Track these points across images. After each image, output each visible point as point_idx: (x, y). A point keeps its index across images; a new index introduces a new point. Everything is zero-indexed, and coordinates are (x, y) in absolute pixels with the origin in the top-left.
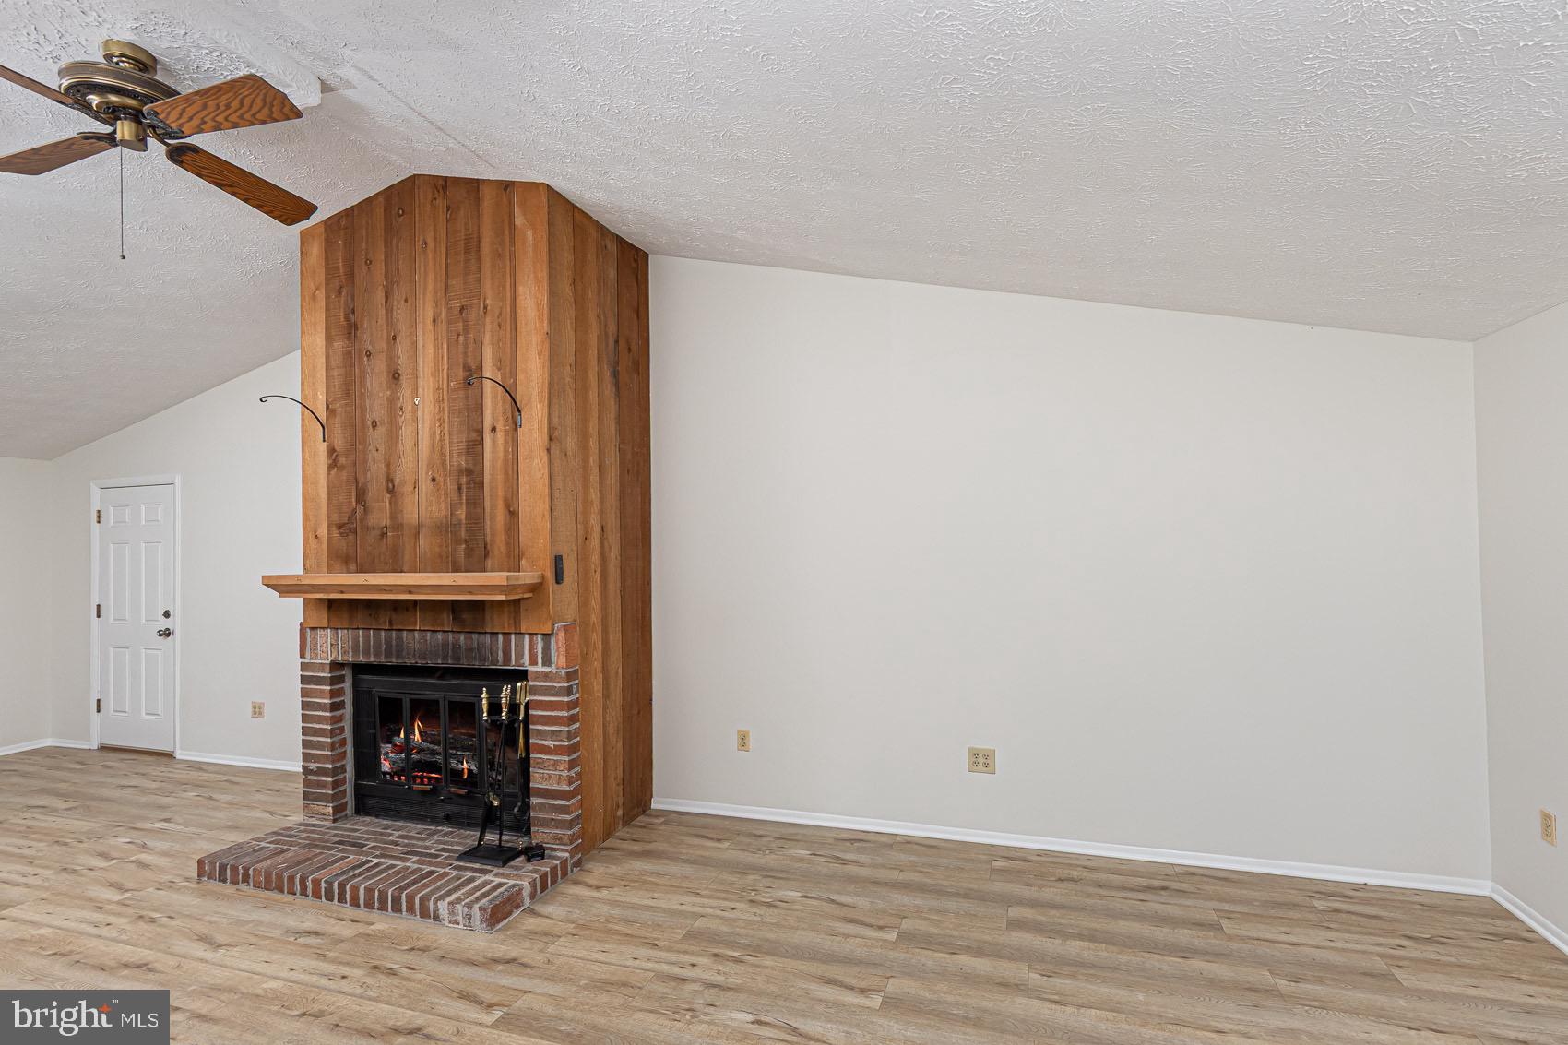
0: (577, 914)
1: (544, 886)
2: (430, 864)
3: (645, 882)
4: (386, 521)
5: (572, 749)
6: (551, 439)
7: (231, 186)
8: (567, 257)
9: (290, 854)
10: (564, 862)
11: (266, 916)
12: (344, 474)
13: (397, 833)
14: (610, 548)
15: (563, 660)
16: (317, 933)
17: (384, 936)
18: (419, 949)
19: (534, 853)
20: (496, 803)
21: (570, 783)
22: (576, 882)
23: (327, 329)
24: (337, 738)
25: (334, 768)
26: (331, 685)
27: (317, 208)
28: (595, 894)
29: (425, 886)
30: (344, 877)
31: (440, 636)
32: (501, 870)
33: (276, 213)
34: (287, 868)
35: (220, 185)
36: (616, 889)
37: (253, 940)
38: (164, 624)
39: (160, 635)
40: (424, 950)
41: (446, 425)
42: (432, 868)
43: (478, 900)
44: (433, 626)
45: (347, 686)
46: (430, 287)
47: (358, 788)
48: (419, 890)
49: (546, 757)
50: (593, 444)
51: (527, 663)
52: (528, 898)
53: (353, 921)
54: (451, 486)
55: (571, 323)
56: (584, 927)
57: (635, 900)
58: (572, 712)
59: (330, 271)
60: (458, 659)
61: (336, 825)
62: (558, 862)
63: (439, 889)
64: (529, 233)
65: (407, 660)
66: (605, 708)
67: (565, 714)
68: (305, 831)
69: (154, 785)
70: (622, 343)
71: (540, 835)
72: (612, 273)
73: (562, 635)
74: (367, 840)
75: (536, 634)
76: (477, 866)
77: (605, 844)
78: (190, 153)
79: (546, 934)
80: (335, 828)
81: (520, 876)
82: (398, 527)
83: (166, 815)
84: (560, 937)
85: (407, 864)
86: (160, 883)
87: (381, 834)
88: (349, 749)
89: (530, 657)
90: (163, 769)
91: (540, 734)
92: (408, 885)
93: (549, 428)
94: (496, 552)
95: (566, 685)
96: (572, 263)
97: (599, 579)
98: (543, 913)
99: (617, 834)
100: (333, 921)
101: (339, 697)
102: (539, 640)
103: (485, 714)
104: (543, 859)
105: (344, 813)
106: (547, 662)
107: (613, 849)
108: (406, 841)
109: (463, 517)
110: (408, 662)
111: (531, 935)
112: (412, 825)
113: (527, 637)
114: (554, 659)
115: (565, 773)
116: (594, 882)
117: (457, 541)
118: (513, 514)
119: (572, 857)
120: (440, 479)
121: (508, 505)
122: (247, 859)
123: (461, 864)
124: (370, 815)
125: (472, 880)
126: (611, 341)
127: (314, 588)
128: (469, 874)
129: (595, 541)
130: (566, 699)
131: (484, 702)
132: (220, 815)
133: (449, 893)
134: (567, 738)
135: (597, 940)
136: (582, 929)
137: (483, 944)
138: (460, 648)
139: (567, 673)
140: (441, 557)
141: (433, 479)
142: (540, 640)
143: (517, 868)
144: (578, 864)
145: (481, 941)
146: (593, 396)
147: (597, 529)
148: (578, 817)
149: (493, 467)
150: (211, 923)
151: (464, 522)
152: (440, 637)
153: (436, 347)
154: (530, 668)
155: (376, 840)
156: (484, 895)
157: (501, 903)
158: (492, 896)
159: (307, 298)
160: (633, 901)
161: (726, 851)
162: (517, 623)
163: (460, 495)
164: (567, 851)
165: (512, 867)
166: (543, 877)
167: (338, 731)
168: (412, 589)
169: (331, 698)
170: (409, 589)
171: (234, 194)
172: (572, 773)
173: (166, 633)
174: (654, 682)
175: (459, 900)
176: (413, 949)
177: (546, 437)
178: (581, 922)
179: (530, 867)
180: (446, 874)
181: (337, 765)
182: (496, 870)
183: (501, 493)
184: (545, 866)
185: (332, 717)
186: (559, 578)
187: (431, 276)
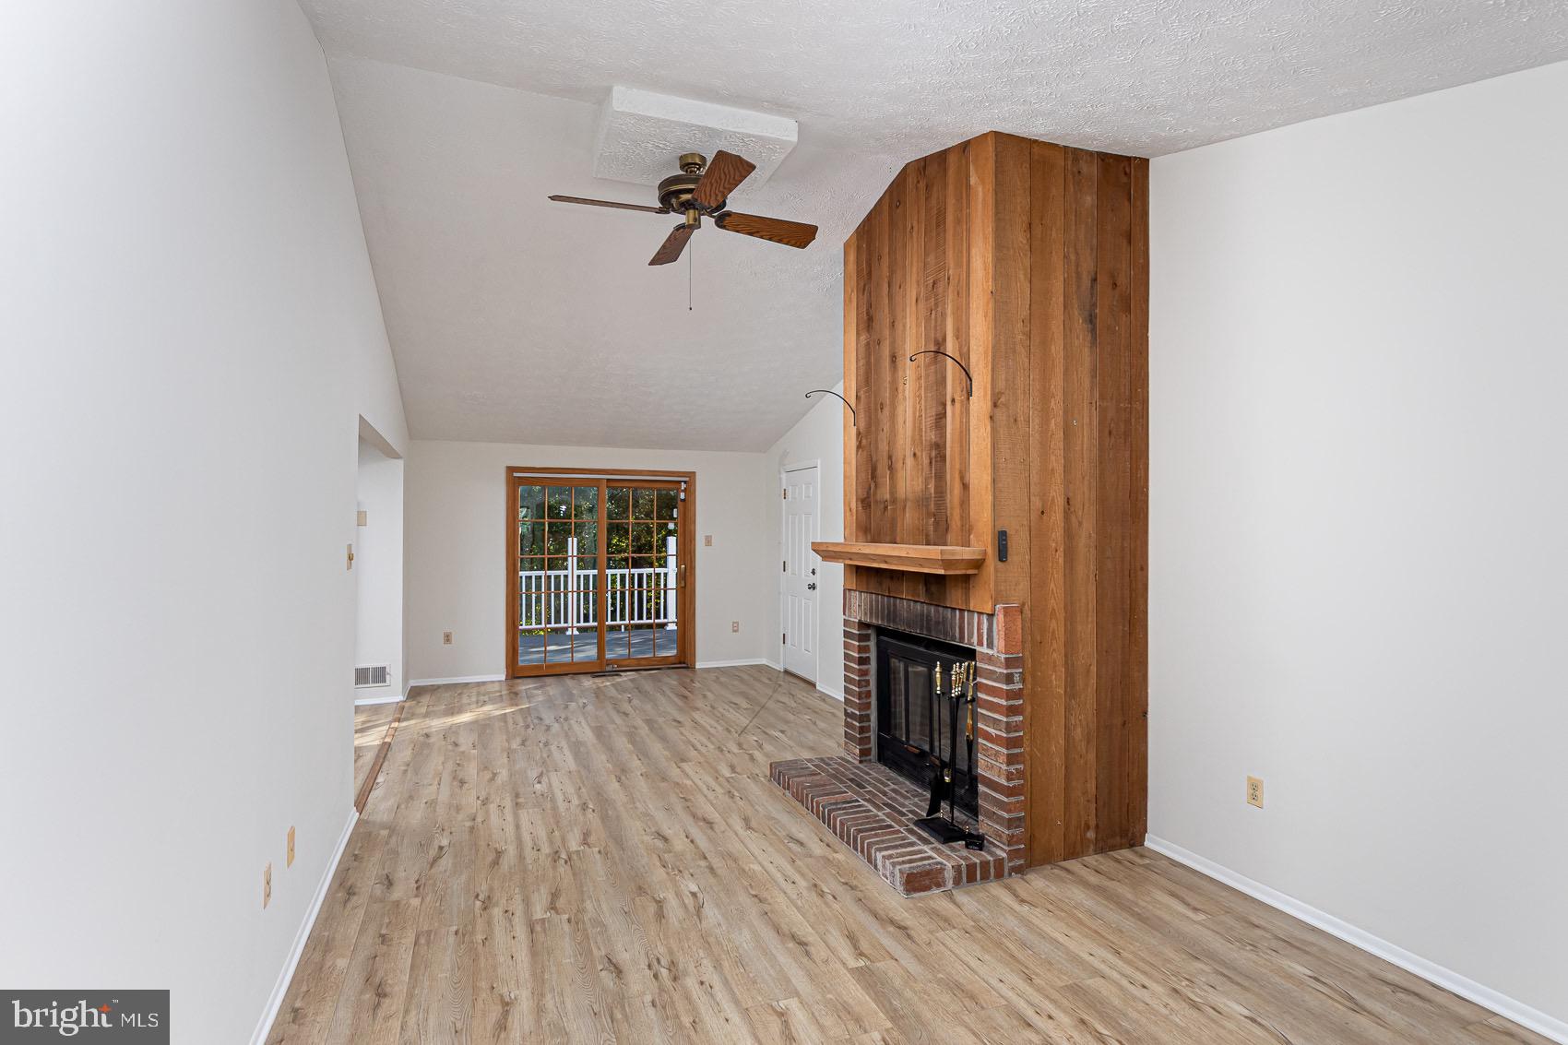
0: (985, 915)
1: (970, 876)
2: (894, 819)
3: (1073, 916)
4: (887, 496)
5: (1010, 743)
6: (995, 405)
7: (758, 232)
8: (1021, 201)
9: (818, 777)
10: (999, 862)
11: (785, 819)
12: (865, 452)
13: (893, 786)
14: (1080, 524)
15: (1002, 643)
16: (802, 844)
17: (838, 865)
18: (850, 886)
19: (976, 842)
20: (947, 779)
21: (1009, 779)
22: (1008, 888)
23: (857, 325)
24: (864, 689)
25: (861, 715)
26: (859, 642)
27: (816, 228)
28: (1016, 906)
29: (876, 835)
30: (834, 807)
31: (919, 606)
32: (940, 846)
33: (793, 242)
34: (809, 787)
35: (751, 234)
36: (1037, 910)
37: (767, 832)
38: (811, 579)
39: (809, 588)
40: (853, 888)
41: (923, 402)
42: (893, 823)
43: (904, 862)
44: (913, 596)
45: (872, 644)
46: (914, 269)
47: (879, 737)
48: (869, 837)
49: (990, 745)
50: (1056, 405)
51: (975, 643)
52: (951, 882)
53: (828, 845)
54: (926, 461)
55: (1025, 275)
56: (981, 930)
57: (1048, 929)
58: (1011, 702)
59: (859, 272)
60: (929, 630)
61: (860, 765)
62: (992, 859)
63: (883, 842)
64: (980, 189)
65: (899, 627)
66: (1068, 709)
67: (1004, 702)
68: (839, 764)
69: (794, 705)
70: (1102, 279)
71: (985, 826)
72: (1089, 200)
73: (1001, 617)
74: (870, 784)
75: (983, 613)
76: (925, 835)
77: (1064, 864)
78: (727, 218)
79: (946, 920)
80: (857, 768)
81: (949, 858)
82: (894, 501)
83: (785, 727)
84: (954, 928)
85: (879, 814)
86: (752, 774)
87: (882, 783)
88: (873, 701)
89: (978, 637)
90: (805, 695)
91: (987, 719)
92: (867, 830)
93: (993, 394)
94: (954, 527)
95: (1005, 672)
96: (1028, 208)
97: (1061, 561)
98: (957, 900)
99: (1085, 858)
100: (817, 840)
101: (866, 653)
102: (985, 618)
103: (938, 688)
104: (981, 850)
105: (868, 758)
106: (990, 645)
107: (1067, 870)
108: (894, 795)
109: (933, 491)
110: (901, 628)
111: (934, 914)
112: (907, 783)
113: (976, 615)
114: (995, 642)
115: (1004, 767)
116: (1023, 895)
117: (929, 515)
118: (965, 487)
119: (1010, 860)
120: (919, 454)
121: (962, 478)
122: (793, 772)
123: (915, 828)
124: (886, 765)
125: (912, 844)
126: (1086, 282)
127: (850, 556)
128: (913, 839)
129: (1057, 516)
130: (1005, 687)
131: (938, 675)
132: (811, 737)
133: (887, 849)
134: (1006, 729)
135: (982, 947)
136: (978, 931)
137: (894, 903)
138: (931, 620)
139: (1006, 659)
140: (919, 529)
141: (915, 455)
142: (985, 621)
143: (953, 849)
144: (1019, 870)
145: (894, 900)
146: (1057, 349)
147: (1060, 501)
148: (1019, 819)
149: (952, 442)
150: (756, 810)
151: (933, 495)
152: (919, 608)
153: (918, 325)
154: (978, 649)
155: (875, 787)
156: (911, 861)
157: (918, 873)
158: (915, 864)
159: (847, 302)
160: (1045, 929)
161: (1194, 925)
162: (967, 601)
163: (931, 470)
164: (1005, 851)
165: (950, 847)
166: (971, 868)
167: (863, 683)
168: (887, 559)
169: (859, 652)
170: (885, 559)
171: (762, 237)
172: (1012, 769)
173: (813, 587)
174: (1149, 691)
175: (890, 857)
176: (846, 884)
177: (989, 404)
178: (982, 924)
179: (965, 853)
180: (899, 832)
181: (864, 713)
182: (937, 845)
183: (958, 466)
184: (976, 857)
185: (859, 670)
186: (1002, 554)
187: (915, 259)
